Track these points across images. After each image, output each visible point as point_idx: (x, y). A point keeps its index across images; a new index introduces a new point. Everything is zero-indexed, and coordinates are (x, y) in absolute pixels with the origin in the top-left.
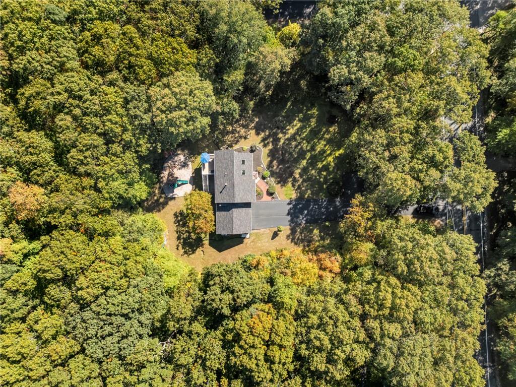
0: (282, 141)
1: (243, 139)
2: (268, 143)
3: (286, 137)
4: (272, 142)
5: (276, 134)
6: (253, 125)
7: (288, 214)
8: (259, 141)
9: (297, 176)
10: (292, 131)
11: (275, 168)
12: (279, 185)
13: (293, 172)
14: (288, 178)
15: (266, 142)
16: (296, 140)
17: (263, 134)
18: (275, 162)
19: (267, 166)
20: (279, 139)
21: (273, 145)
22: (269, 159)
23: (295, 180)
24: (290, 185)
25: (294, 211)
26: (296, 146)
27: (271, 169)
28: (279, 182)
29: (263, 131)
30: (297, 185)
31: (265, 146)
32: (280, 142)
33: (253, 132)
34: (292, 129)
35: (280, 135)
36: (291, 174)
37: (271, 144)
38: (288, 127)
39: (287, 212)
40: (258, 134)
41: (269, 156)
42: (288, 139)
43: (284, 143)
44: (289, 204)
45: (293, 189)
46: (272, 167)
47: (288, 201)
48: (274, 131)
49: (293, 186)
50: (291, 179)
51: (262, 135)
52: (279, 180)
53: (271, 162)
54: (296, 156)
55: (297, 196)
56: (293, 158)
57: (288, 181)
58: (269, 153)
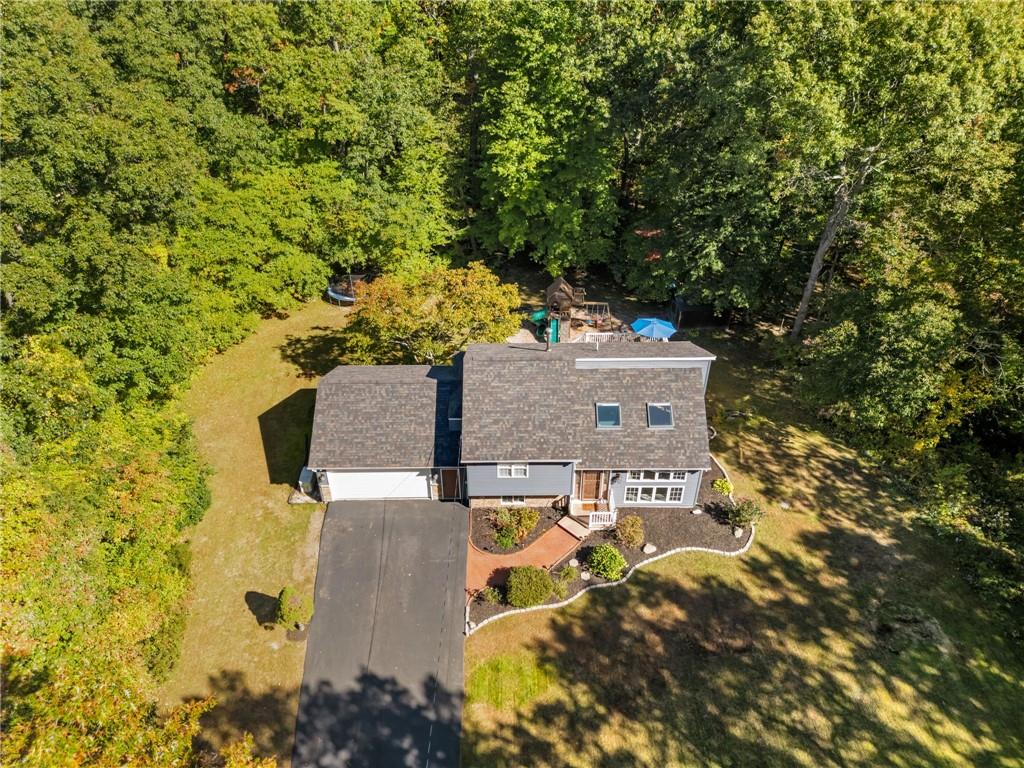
0: (810, 654)
1: (760, 485)
2: (774, 584)
3: (842, 677)
4: (787, 603)
5: (840, 625)
6: (847, 524)
7: (367, 679)
9: (610, 739)
10: (892, 709)
11: (645, 612)
12: (546, 635)
13: (631, 714)
14: (592, 682)
15: (778, 574)
16: (842, 733)
17: (818, 563)
18: (680, 614)
19: (653, 576)
20: (810, 634)
21: (773, 604)
22: (688, 584)
23: (580, 726)
24: (553, 692)
25: (385, 715)
26: (804, 737)
27: (634, 591)
28: (562, 632)
30: (554, 736)
31: (755, 568)
32: (802, 640)
33: (812, 523)
34: (901, 709)
35: (841, 647)
36: (620, 702)
37: (770, 595)
38: (906, 689)
39: (381, 672)
40: (809, 541)
41: (707, 581)
42: (832, 688)
43: (799, 663)
44: (432, 686)
45: (526, 710)
46: (644, 599)
47: (451, 684)
48: (853, 614)
49: (546, 713)
50: (584, 700)
51: (812, 560)
52: (578, 632)
53: (674, 593)
54: (737, 732)
55: (480, 736)
56: (724, 711)
57: (572, 682)
58: (722, 585)
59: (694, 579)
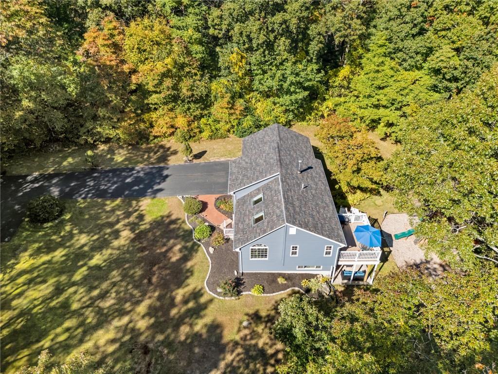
0: (142, 308)
1: (263, 314)
2: (185, 302)
3: (125, 320)
4: (173, 305)
5: (157, 327)
6: (229, 358)
7: (166, 177)
8: (211, 307)
9: (125, 233)
10: (103, 337)
11: (178, 247)
12: (173, 217)
13: (133, 240)
14: (149, 230)
15: (191, 305)
16: (99, 312)
17: (197, 328)
18: (174, 259)
19: (197, 251)
20: (151, 312)
21: (173, 299)
22: (189, 264)
23: (133, 227)
24: (148, 219)
25: (151, 181)
26: (103, 296)
27: (189, 244)
28: (174, 222)
29: (197, 336)
30: (132, 219)
31: (196, 295)
32: (150, 307)
33: (230, 335)
34: (102, 342)
35: (142, 324)
36: (139, 237)
37: (179, 298)
38: (111, 349)
40: (215, 328)
41: (191, 272)
42: (122, 313)
43: (138, 303)
44: (161, 190)
45: (144, 212)
46: (184, 247)
47: (159, 195)
48: (160, 337)
49: (141, 217)
50: (142, 227)
51: (199, 326)
52: (172, 226)
53: (185, 259)
54: (114, 273)
55: (138, 201)
56: (125, 269)
57: (151, 224)
58: (187, 277)
59: (192, 267)
